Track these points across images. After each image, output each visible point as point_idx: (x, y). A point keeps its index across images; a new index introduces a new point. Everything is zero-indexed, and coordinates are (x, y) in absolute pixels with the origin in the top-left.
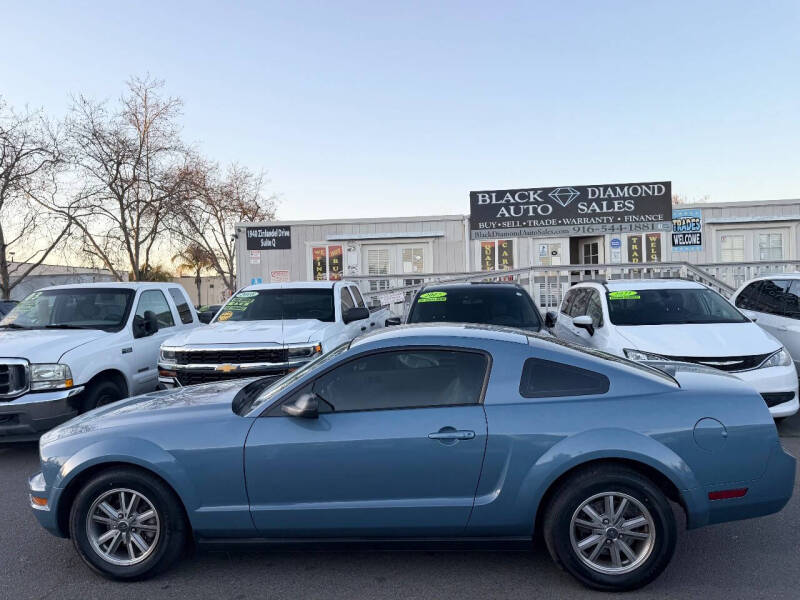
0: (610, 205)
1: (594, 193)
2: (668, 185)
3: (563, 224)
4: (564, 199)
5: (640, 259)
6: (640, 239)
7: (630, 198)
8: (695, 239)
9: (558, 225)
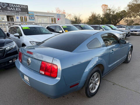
0: (15, 9)
1: (11, 5)
2: (27, 6)
3: (4, 12)
5: (23, 21)
6: (23, 17)
7: (20, 8)
8: (33, 18)
9: (3, 12)
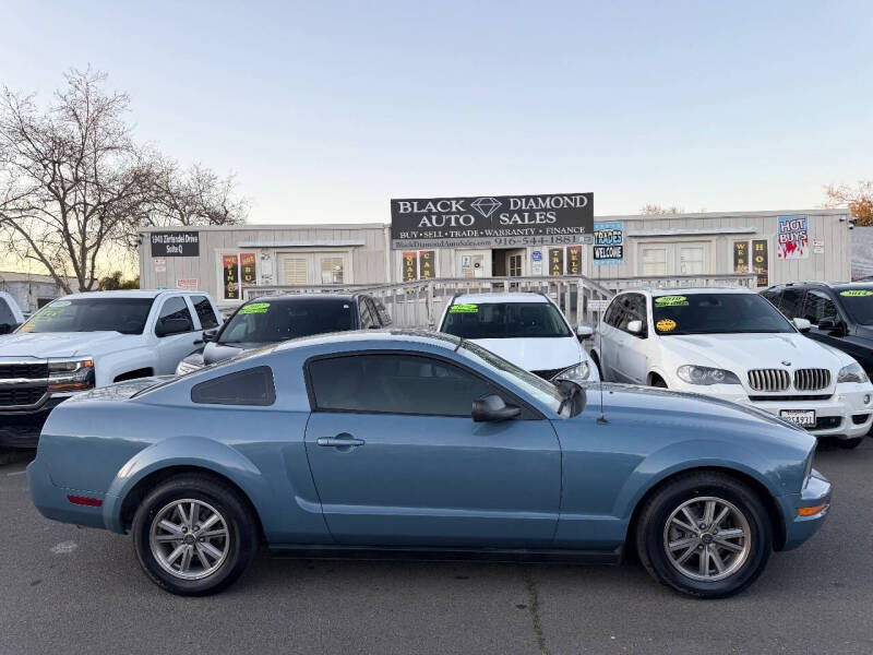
0: (532, 217)
1: (516, 204)
2: (590, 196)
3: (485, 235)
4: (486, 209)
5: (561, 271)
6: (561, 251)
7: (553, 209)
8: (616, 253)
9: (481, 236)
